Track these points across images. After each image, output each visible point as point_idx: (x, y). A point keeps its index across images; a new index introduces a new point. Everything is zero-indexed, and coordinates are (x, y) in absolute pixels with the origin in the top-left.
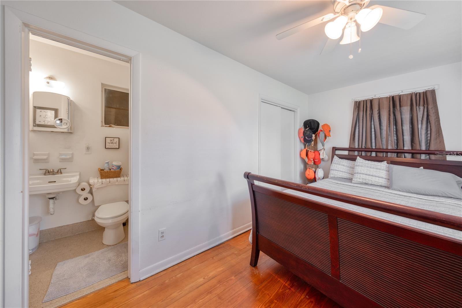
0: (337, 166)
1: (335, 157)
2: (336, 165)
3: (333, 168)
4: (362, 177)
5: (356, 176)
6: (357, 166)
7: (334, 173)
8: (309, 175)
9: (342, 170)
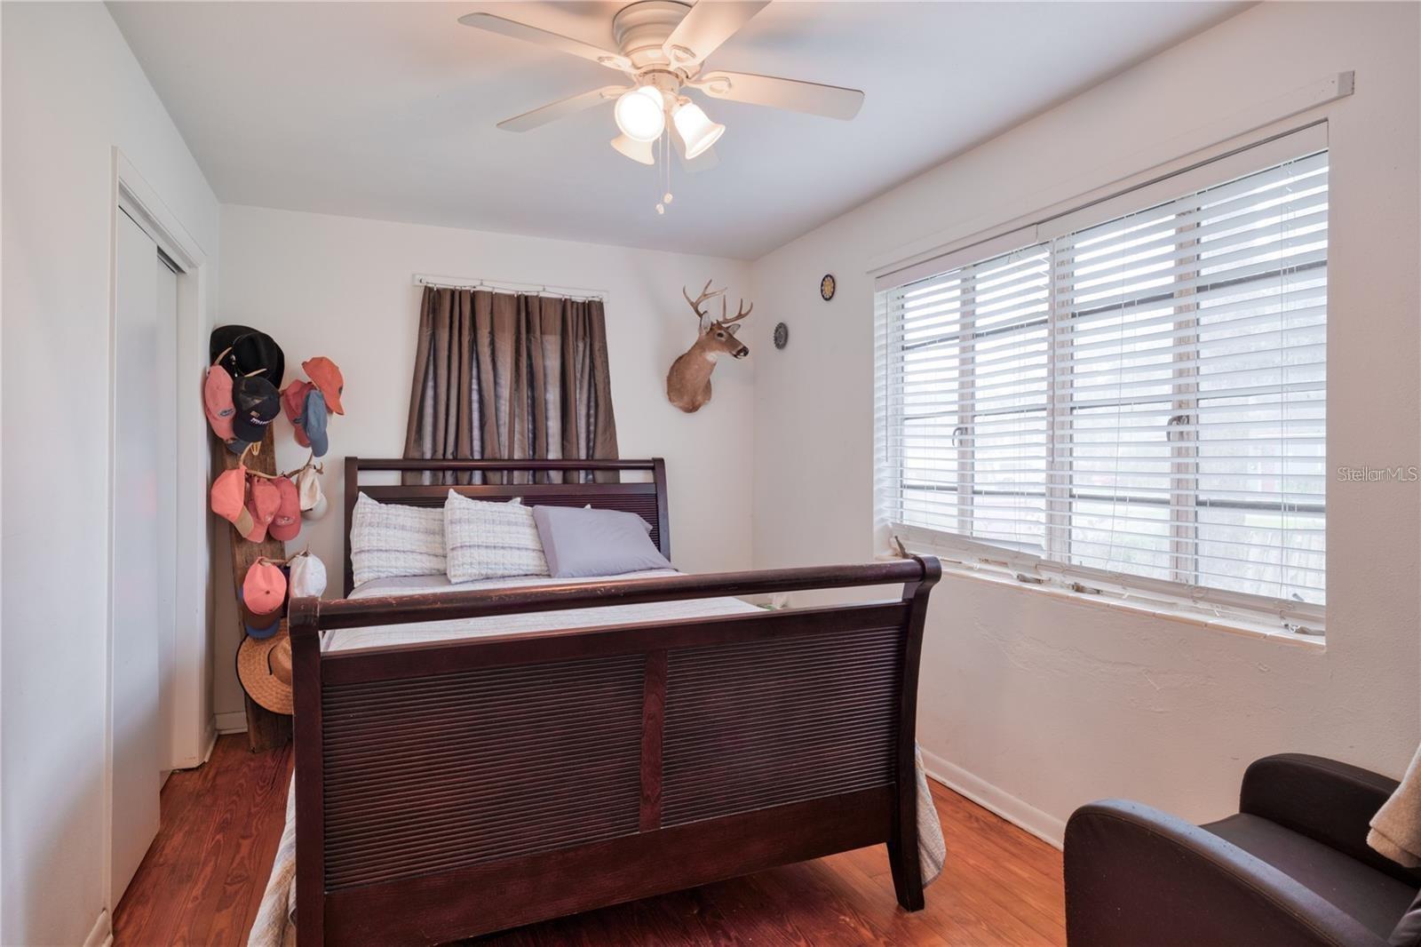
0: (379, 535)
1: (363, 500)
2: (374, 531)
3: (365, 546)
4: (477, 557)
5: (460, 559)
6: (455, 523)
7: (375, 563)
8: (268, 592)
9: (400, 546)
